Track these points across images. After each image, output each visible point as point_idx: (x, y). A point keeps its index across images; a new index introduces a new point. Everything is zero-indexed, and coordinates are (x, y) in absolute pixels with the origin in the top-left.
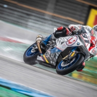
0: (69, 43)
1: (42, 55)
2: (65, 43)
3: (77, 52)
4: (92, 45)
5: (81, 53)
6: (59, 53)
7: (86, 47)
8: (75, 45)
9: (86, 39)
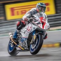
0: (29, 30)
1: (18, 46)
6: (27, 40)
7: (40, 27)
8: (33, 30)
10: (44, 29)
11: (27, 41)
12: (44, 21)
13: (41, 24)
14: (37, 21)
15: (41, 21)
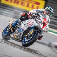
1: (13, 33)
2: (26, 25)
4: (45, 25)
5: (37, 31)
7: (40, 26)
8: (33, 26)
9: (40, 21)
11: (23, 33)
13: (43, 25)
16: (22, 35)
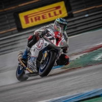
1: (27, 68)
2: (36, 49)
3: (49, 51)
5: (52, 51)
6: (36, 60)
7: (53, 44)
8: (44, 47)
9: (51, 37)
10: (59, 46)
11: (37, 62)
12: (60, 37)
13: (55, 41)
14: (50, 35)
15: (56, 36)
16: (36, 65)
